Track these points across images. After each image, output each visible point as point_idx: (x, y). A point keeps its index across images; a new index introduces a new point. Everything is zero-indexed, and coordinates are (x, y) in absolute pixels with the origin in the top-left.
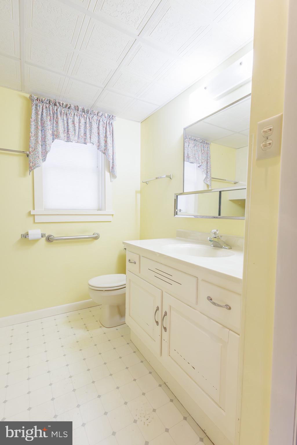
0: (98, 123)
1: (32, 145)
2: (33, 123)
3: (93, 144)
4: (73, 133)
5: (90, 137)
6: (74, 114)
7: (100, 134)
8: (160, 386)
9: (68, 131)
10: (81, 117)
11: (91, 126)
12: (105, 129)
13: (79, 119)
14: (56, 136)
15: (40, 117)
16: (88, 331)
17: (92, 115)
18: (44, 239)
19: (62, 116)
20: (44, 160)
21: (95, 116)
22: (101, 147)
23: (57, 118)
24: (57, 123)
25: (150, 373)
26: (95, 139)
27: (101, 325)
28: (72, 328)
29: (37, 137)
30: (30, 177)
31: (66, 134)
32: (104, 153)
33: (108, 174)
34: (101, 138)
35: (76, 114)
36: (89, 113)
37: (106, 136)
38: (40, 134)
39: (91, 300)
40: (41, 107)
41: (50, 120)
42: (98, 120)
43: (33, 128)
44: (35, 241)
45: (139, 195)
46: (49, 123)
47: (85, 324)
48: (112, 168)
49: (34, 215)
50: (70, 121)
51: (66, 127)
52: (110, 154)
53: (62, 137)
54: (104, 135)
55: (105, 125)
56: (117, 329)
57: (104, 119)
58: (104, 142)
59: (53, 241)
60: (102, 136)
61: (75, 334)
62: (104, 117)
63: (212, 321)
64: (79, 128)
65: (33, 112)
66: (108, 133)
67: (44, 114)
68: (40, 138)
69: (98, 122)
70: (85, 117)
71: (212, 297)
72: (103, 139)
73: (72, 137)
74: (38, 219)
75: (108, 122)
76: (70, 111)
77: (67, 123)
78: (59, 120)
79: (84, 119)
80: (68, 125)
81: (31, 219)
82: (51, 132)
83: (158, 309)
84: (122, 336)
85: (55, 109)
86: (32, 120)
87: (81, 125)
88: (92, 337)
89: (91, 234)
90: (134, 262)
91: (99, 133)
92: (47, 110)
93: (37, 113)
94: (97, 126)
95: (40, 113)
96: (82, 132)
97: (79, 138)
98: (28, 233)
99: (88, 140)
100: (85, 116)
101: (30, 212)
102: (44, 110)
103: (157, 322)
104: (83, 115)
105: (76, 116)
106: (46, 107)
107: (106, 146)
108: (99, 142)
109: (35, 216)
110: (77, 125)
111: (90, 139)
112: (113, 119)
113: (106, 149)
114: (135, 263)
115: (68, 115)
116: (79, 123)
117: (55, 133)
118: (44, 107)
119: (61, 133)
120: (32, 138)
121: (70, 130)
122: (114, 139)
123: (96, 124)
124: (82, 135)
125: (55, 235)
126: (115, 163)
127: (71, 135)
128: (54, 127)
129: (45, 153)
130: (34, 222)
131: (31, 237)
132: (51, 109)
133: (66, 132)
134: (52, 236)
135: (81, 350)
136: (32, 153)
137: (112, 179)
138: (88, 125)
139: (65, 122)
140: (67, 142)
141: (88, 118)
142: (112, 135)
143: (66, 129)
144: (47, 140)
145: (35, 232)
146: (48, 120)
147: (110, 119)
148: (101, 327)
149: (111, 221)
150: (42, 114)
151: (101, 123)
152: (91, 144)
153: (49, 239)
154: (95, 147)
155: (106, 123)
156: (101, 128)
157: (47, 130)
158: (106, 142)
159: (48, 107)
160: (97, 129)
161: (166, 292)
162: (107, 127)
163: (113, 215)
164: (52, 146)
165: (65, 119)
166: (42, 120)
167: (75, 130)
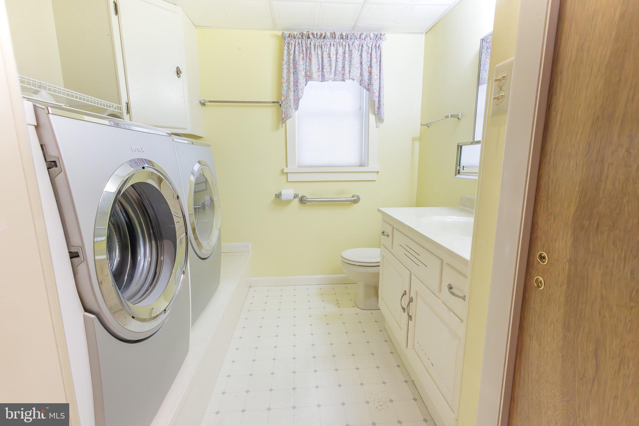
0: (360, 50)
1: (284, 93)
2: (285, 67)
3: (354, 80)
4: (329, 70)
5: (350, 71)
6: (331, 44)
7: (363, 64)
8: (406, 382)
9: (323, 68)
10: (338, 46)
11: (351, 55)
12: (369, 55)
13: (337, 50)
14: (309, 77)
15: (292, 57)
16: (339, 307)
17: (353, 40)
18: (297, 200)
19: (316, 50)
20: (296, 109)
21: (356, 41)
22: (363, 82)
23: (310, 54)
24: (310, 60)
25: (398, 366)
26: (356, 72)
27: (355, 305)
28: (323, 301)
29: (289, 83)
30: (282, 130)
31: (321, 72)
32: (368, 90)
33: (372, 118)
34: (364, 70)
35: (332, 44)
36: (349, 38)
37: (371, 66)
38: (292, 79)
39: (345, 275)
40: (293, 44)
41: (303, 59)
42: (361, 45)
43: (285, 73)
44: (288, 202)
45: (417, 144)
46: (301, 62)
47: (337, 300)
48: (379, 108)
49: (287, 173)
50: (325, 55)
51: (321, 63)
52: (375, 91)
53: (315, 77)
54: (369, 64)
55: (370, 49)
56: (372, 313)
57: (369, 42)
58: (368, 74)
59: (306, 203)
60: (366, 66)
61: (324, 308)
62: (369, 39)
63: (451, 312)
64: (336, 61)
65: (285, 52)
66: (374, 60)
67: (297, 53)
68: (292, 83)
69: (361, 47)
70: (344, 45)
71: (453, 285)
72: (367, 69)
73: (327, 75)
74: (291, 178)
75: (374, 45)
76: (325, 41)
77: (322, 57)
78: (313, 56)
79: (343, 48)
80: (322, 61)
81: (285, 177)
82: (303, 73)
83: (405, 294)
84: (376, 322)
85: (309, 43)
86: (284, 63)
87: (338, 56)
88: (341, 315)
89: (349, 197)
90: (387, 234)
91: (361, 63)
92: (299, 47)
93: (289, 53)
94: (359, 54)
95: (292, 52)
96: (340, 65)
97: (335, 74)
98: (281, 193)
99: (347, 75)
100: (344, 43)
101: (283, 170)
102: (297, 48)
103: (404, 309)
104: (341, 43)
105: (332, 46)
106: (299, 44)
107: (370, 79)
108: (361, 75)
109: (288, 175)
110: (333, 58)
111: (349, 74)
112: (381, 39)
113: (370, 84)
114: (388, 236)
115: (323, 47)
116: (337, 54)
117: (308, 74)
118: (297, 44)
119: (314, 73)
120: (284, 85)
121: (325, 67)
122: (381, 68)
123: (357, 52)
124: (340, 69)
125: (309, 196)
126: (381, 101)
127: (326, 73)
128: (307, 67)
129: (297, 101)
130: (287, 181)
131: (283, 197)
132: (304, 44)
133: (321, 69)
134: (305, 197)
135: (327, 324)
136: (284, 103)
137: (378, 124)
138: (347, 55)
139: (320, 57)
140: (322, 81)
141: (347, 45)
142: (378, 62)
143: (321, 65)
144: (299, 84)
145: (288, 192)
146: (301, 59)
147: (377, 39)
148: (354, 307)
149: (375, 181)
150: (294, 53)
151: (365, 48)
152: (351, 81)
153: (303, 201)
154: (356, 83)
155: (370, 47)
156: (365, 55)
157: (299, 72)
158: (370, 73)
159: (300, 43)
160: (359, 57)
161: (414, 275)
162: (373, 53)
163: (378, 172)
164: (304, 90)
165: (320, 53)
166: (294, 60)
167: (330, 65)
